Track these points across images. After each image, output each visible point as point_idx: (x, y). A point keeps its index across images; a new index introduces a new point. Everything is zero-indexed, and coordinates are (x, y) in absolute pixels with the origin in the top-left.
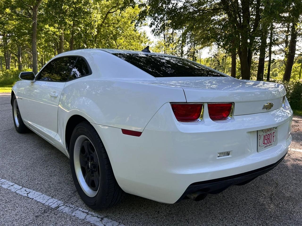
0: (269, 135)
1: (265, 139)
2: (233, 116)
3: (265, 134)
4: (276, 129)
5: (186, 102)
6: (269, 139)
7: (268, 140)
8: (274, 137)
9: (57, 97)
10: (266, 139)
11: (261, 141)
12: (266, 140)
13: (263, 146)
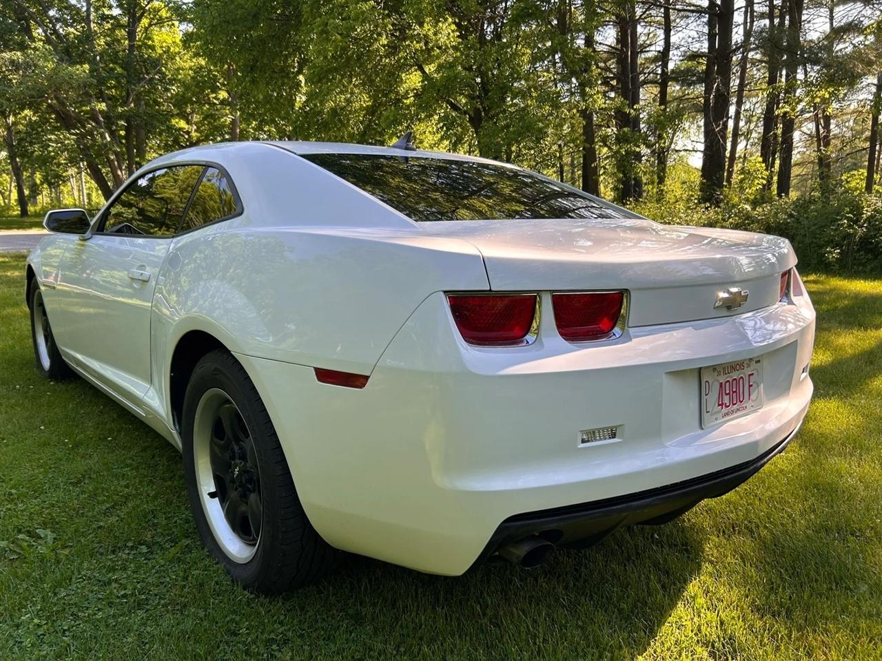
0: (735, 382)
1: (724, 393)
2: (626, 328)
3: (722, 379)
4: (758, 364)
5: (490, 290)
6: (736, 392)
7: (734, 394)
8: (750, 386)
9: (147, 282)
10: (727, 392)
11: (712, 398)
12: (727, 394)
13: (719, 412)
